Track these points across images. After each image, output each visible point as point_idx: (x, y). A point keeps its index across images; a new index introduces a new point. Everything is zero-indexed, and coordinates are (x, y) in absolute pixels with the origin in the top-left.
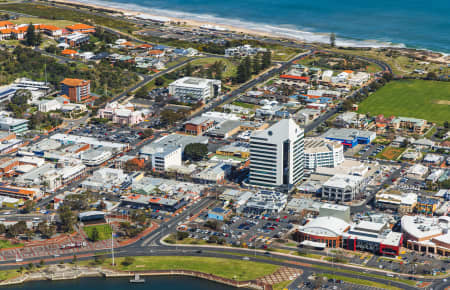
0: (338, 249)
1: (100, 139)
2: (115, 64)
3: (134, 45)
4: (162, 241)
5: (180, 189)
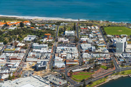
2: (46, 29)
3: (41, 25)
5: (106, 55)
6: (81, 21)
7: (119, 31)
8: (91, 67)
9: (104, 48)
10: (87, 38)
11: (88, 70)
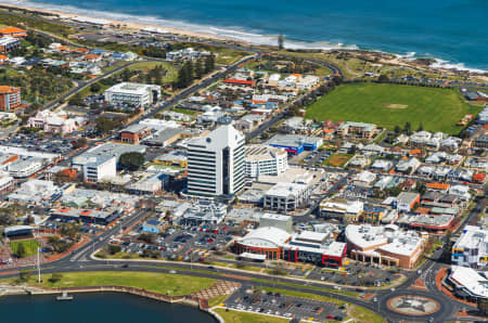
0: (279, 261)
1: (30, 149)
2: (48, 70)
3: (68, 49)
4: (92, 256)
5: (114, 200)
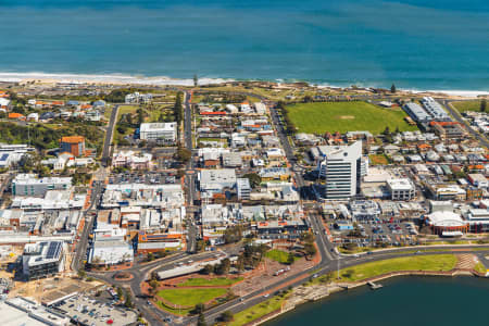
0: (468, 234)
3: (49, 103)
5: (287, 211)
6: (203, 86)
7: (344, 117)
8: (231, 259)
9: (283, 183)
10: (221, 150)
11: (218, 270)
